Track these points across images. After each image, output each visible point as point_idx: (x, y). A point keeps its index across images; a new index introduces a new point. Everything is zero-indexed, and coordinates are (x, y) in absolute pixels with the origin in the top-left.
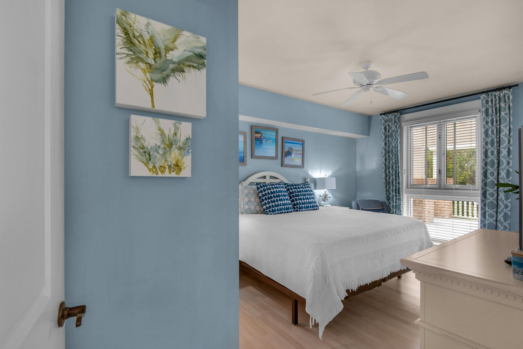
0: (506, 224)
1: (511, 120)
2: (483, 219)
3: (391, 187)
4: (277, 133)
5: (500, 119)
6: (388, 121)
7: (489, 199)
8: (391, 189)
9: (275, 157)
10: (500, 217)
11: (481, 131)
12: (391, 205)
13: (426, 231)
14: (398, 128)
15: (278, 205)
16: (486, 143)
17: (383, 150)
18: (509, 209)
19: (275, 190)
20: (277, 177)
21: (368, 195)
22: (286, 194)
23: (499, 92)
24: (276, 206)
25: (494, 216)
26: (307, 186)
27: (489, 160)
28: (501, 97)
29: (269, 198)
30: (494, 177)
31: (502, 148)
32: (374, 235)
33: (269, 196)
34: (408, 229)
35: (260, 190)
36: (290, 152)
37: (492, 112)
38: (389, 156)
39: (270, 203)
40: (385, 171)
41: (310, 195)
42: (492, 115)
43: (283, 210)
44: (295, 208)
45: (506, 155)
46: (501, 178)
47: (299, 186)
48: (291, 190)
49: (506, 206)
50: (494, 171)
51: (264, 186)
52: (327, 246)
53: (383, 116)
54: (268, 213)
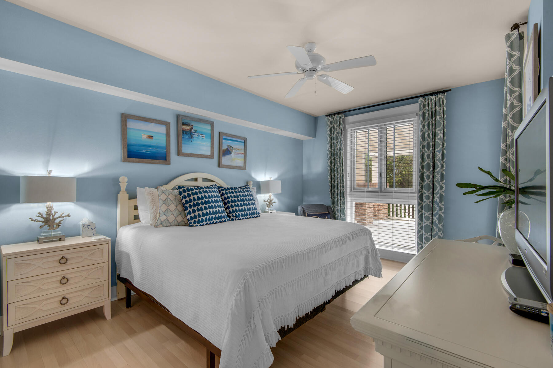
0: (440, 226)
1: (445, 124)
2: (420, 222)
3: (336, 190)
4: (212, 126)
5: (435, 123)
6: (333, 122)
7: (425, 202)
8: (336, 192)
9: (209, 155)
10: (436, 219)
11: (418, 134)
12: (336, 209)
13: (371, 238)
14: (342, 130)
15: (207, 214)
16: (423, 147)
17: (328, 153)
18: (443, 211)
19: (203, 195)
20: (213, 180)
21: (315, 200)
22: (218, 199)
23: (435, 96)
24: (203, 215)
25: (430, 219)
26: (246, 189)
27: (426, 163)
28: (436, 101)
29: (194, 205)
30: (430, 180)
31: (437, 151)
32: (316, 249)
33: (195, 202)
34: (353, 238)
35: (183, 195)
36: (229, 151)
37: (428, 117)
38: (334, 159)
39: (196, 212)
40: (331, 174)
41: (250, 200)
42: (428, 119)
43: (214, 220)
44: (230, 217)
45: (441, 158)
46: (436, 181)
47: (237, 190)
48: (226, 194)
49: (441, 209)
50: (430, 174)
51: (188, 190)
52: (253, 273)
53: (328, 117)
54: (193, 224)
